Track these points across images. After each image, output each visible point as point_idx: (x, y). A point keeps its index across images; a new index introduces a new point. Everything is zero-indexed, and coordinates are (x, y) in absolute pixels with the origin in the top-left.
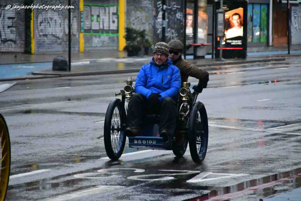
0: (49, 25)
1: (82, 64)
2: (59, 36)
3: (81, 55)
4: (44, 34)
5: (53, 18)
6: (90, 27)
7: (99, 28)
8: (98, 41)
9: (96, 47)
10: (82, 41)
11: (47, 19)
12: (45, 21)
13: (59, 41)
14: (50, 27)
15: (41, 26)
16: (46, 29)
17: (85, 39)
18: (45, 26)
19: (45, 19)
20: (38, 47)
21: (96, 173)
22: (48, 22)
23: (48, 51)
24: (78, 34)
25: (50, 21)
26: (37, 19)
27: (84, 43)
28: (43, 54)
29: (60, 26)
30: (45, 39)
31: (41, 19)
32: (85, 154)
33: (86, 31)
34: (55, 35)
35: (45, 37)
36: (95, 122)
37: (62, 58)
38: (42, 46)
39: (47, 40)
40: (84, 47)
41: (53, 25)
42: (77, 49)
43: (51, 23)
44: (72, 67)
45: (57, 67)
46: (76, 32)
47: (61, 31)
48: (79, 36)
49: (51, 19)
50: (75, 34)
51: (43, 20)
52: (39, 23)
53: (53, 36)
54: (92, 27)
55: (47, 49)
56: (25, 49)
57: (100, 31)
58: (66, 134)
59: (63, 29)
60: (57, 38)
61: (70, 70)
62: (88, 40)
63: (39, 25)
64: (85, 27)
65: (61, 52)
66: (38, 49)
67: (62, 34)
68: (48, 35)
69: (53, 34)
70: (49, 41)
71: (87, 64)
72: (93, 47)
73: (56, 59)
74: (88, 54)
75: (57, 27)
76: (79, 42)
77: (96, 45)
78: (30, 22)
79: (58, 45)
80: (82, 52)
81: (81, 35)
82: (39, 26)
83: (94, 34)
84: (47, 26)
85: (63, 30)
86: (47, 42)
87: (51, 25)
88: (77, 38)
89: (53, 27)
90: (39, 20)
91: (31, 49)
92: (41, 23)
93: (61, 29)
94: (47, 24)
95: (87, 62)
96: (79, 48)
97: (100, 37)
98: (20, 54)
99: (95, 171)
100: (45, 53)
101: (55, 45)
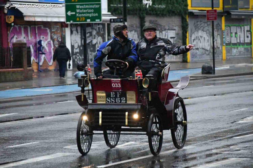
0: (199, 41)
1: (224, 68)
2: (207, 49)
3: (224, 62)
4: (197, 48)
5: (202, 36)
6: (230, 41)
7: (237, 42)
8: (236, 51)
9: (235, 55)
10: (224, 51)
11: (198, 37)
12: (197, 38)
13: (207, 53)
14: (200, 43)
15: (194, 43)
16: (197, 44)
17: (226, 50)
18: (197, 42)
19: (197, 37)
20: (192, 57)
21: (229, 149)
22: (199, 39)
23: (199, 60)
24: (221, 47)
25: (200, 39)
26: (190, 38)
27: (226, 53)
28: (196, 62)
29: (208, 42)
30: (197, 51)
31: (194, 38)
32: (222, 135)
33: (227, 44)
34: (204, 48)
35: (197, 50)
36: (230, 111)
37: (208, 65)
38: (195, 56)
39: (199, 52)
40: (226, 56)
41: (203, 41)
42: (221, 58)
43: (201, 40)
44: (216, 71)
45: (205, 71)
46: (219, 45)
47: (209, 45)
48: (222, 48)
49: (201, 37)
50: (219, 47)
51: (195, 38)
52: (192, 40)
53: (203, 49)
54: (232, 41)
55: (199, 59)
56: (183, 59)
57: (238, 43)
58: (208, 120)
59: (210, 43)
60: (206, 50)
61: (214, 73)
62: (228, 51)
63: (192, 41)
64: (226, 41)
65: (209, 61)
66: (192, 59)
67: (210, 47)
68: (199, 49)
69: (203, 47)
70: (200, 52)
71: (228, 68)
72: (232, 56)
73: (204, 66)
74: (228, 61)
75: (205, 42)
76: (222, 52)
77: (235, 54)
78: (186, 40)
79: (207, 55)
80: (224, 60)
81: (224, 47)
82: (192, 43)
83: (232, 46)
84: (199, 42)
85: (210, 45)
86: (198, 54)
87: (201, 41)
88: (220, 50)
89: (203, 42)
90: (193, 38)
91: (187, 59)
92: (194, 40)
93: (208, 44)
94: (198, 41)
95: (227, 67)
96: (222, 57)
97: (237, 48)
98: (180, 63)
99: (228, 147)
100: (197, 61)
101: (205, 55)
